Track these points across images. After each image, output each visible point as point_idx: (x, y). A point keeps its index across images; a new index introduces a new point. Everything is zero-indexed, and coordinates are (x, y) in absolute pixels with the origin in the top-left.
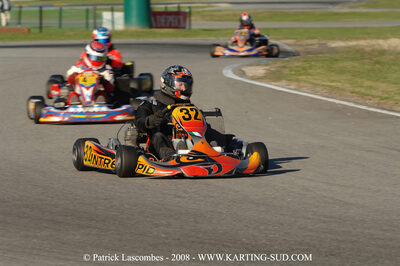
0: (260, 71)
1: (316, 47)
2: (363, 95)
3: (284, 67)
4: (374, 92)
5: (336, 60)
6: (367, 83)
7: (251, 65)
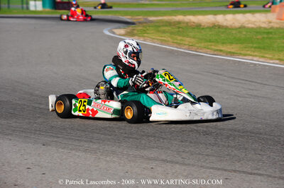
0: (122, 31)
1: (142, 20)
2: (179, 44)
3: (134, 30)
4: (184, 42)
5: (159, 26)
6: (179, 38)
7: (116, 28)
